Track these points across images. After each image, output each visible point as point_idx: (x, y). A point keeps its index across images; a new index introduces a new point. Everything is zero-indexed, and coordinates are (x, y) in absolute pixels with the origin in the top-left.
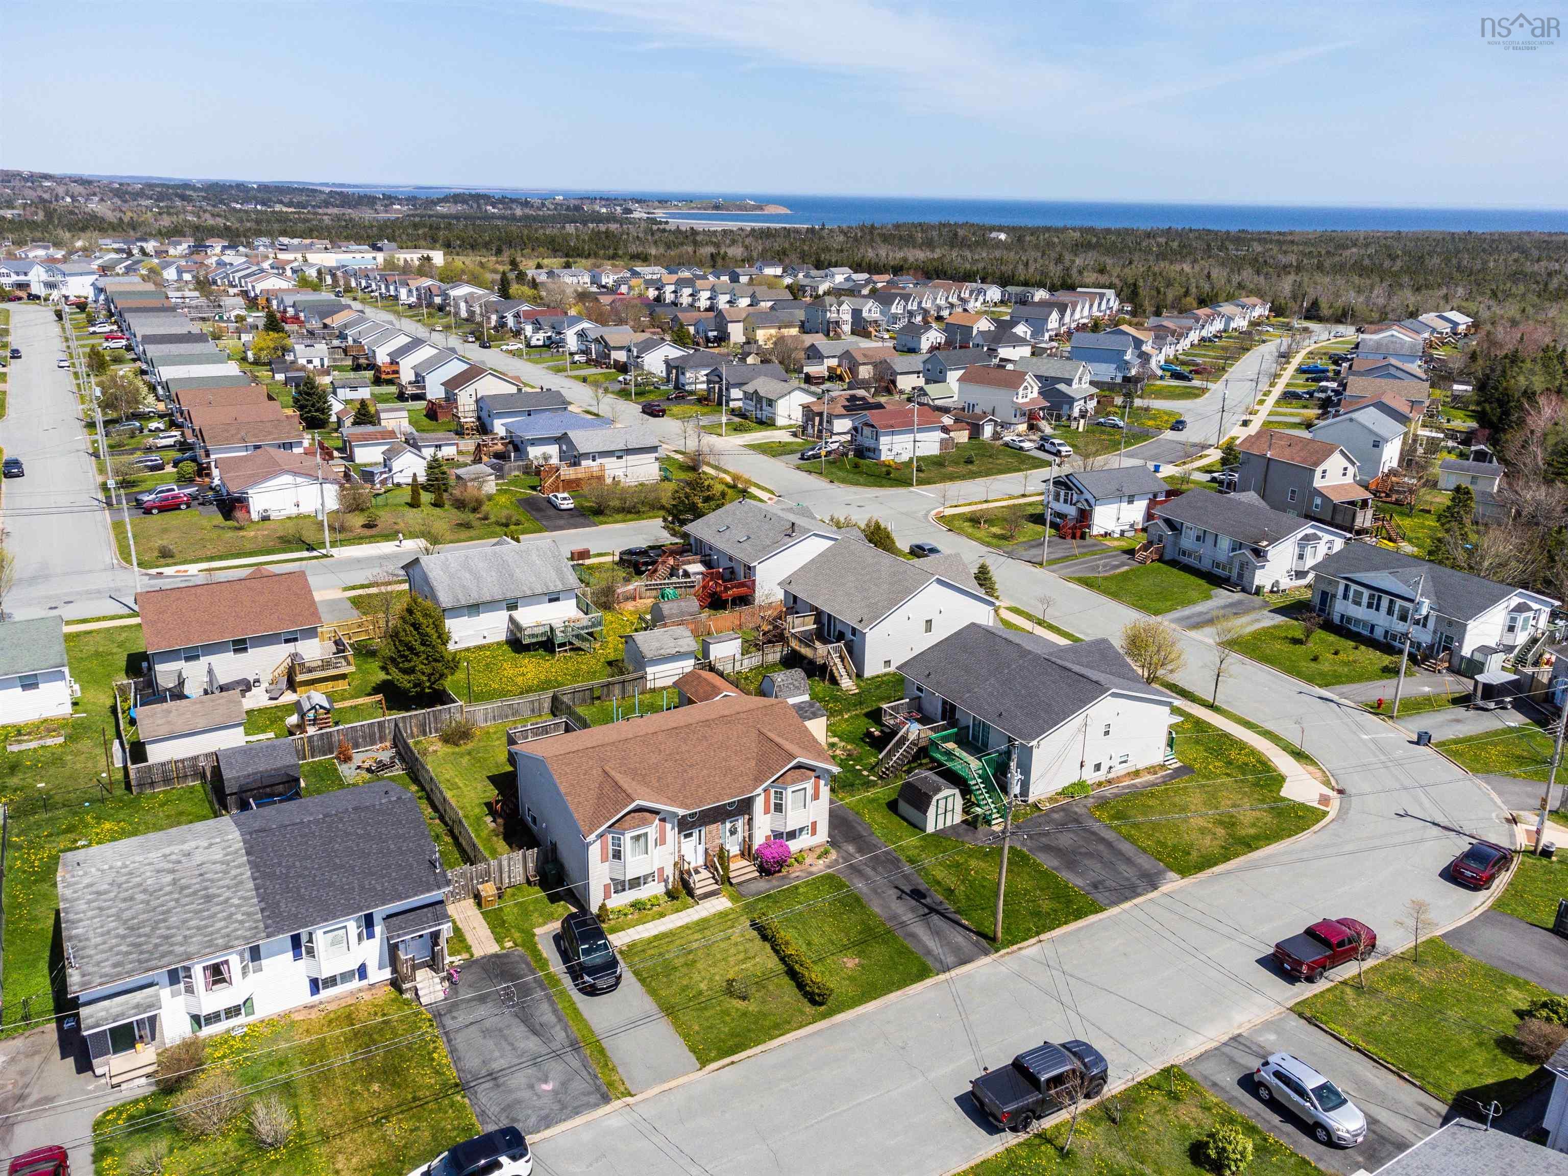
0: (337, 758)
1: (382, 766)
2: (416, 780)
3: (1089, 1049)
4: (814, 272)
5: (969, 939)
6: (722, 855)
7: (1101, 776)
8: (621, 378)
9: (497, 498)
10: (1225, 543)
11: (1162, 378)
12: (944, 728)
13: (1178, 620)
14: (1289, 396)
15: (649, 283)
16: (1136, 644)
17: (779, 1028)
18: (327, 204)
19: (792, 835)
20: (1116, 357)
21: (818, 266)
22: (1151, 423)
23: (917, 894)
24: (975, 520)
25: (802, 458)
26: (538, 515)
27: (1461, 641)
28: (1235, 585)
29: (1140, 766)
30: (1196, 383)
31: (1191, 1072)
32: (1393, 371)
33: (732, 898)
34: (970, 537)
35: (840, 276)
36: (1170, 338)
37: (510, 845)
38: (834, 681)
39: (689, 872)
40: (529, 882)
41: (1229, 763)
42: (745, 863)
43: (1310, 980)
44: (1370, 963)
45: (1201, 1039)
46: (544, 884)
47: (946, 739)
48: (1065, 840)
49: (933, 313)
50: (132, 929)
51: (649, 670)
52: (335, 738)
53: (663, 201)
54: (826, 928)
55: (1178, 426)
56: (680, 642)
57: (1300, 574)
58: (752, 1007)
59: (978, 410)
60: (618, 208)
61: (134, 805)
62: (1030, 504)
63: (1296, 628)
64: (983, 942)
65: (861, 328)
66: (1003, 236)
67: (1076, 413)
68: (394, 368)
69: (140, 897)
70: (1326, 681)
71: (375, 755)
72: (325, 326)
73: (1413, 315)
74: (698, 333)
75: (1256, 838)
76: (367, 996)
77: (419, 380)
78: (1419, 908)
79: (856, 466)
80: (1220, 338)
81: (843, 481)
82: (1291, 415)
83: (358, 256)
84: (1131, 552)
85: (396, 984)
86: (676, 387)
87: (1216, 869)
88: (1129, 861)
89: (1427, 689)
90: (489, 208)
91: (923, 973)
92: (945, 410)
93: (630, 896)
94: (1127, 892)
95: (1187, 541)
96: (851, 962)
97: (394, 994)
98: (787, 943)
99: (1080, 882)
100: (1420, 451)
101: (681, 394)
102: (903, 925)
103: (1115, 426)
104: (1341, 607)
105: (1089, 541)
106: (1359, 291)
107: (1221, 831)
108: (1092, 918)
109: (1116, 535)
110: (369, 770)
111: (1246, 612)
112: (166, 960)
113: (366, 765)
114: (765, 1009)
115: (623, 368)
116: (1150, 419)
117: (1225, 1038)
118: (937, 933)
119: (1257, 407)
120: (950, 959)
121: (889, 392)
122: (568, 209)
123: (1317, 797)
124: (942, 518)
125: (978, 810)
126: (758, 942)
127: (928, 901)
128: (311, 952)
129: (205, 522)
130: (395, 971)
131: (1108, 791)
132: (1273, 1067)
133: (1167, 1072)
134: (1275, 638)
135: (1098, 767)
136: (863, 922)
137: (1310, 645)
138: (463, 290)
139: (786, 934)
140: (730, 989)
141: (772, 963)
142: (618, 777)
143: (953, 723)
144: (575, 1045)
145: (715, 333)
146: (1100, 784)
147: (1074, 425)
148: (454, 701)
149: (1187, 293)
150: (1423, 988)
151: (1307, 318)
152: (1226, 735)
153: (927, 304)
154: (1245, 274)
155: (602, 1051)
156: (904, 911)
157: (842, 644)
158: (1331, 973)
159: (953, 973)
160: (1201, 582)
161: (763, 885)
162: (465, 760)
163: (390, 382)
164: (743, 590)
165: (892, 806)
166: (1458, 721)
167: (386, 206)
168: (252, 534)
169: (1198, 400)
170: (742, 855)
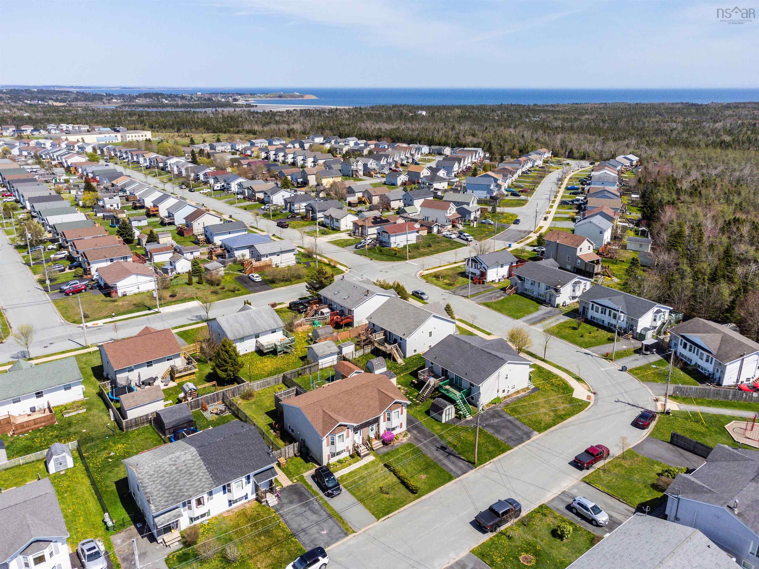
0: (202, 409)
1: (222, 412)
2: (237, 416)
3: (514, 501)
4: (339, 140)
5: (465, 464)
6: (369, 439)
7: (505, 394)
8: (263, 207)
9: (226, 278)
10: (543, 286)
11: (507, 195)
12: (444, 380)
13: (526, 321)
14: (563, 203)
15: (261, 149)
16: (513, 337)
17: (402, 503)
18: (77, 100)
19: (394, 429)
20: (487, 188)
21: (341, 136)
22: (505, 221)
23: (443, 448)
24: (437, 276)
25: (356, 247)
26: (246, 285)
27: (637, 327)
28: (548, 304)
29: (519, 389)
30: (523, 197)
31: (550, 506)
32: (606, 193)
33: (374, 455)
34: (436, 285)
35: (352, 142)
36: (509, 175)
37: (284, 441)
38: (395, 360)
39: (358, 447)
40: (295, 456)
41: (552, 385)
42: (377, 441)
43: (588, 469)
44: (608, 460)
45: (551, 494)
46: (302, 456)
47: (445, 384)
48: (495, 421)
49: (399, 162)
50: (167, 488)
51: (320, 361)
52: (200, 402)
53: (253, 94)
54: (412, 465)
55: (517, 222)
56: (331, 348)
57: (574, 298)
58: (391, 496)
59: (430, 220)
60: (230, 98)
61: (126, 436)
62: (459, 267)
63: (574, 322)
64: (470, 465)
65: (368, 173)
66: (424, 113)
67: (472, 218)
68: (156, 209)
69: (166, 475)
70: (587, 345)
71: (217, 407)
72: (113, 185)
73: (614, 156)
74: (292, 179)
75: (565, 415)
76: (248, 505)
77: (170, 216)
78: (624, 439)
79: (381, 251)
80: (530, 171)
81: (377, 259)
82: (565, 213)
83: (108, 135)
84: (504, 289)
85: (258, 500)
86: (290, 211)
87: (552, 429)
88: (519, 428)
89: (625, 347)
90: (164, 100)
91: (450, 478)
92: (416, 221)
93: (337, 458)
94: (520, 441)
95: (527, 285)
96: (423, 477)
97: (258, 504)
98: (399, 472)
99: (502, 438)
100: (619, 231)
101: (293, 215)
102: (440, 460)
103: (490, 224)
104: (591, 313)
105: (486, 285)
106: (590, 142)
107: (552, 414)
108: (509, 452)
109: (497, 281)
110: (216, 414)
111: (554, 315)
112: (183, 498)
113: (215, 411)
114: (396, 497)
115: (262, 202)
116: (504, 218)
117: (560, 493)
118: (453, 463)
119: (550, 210)
120: (459, 472)
121: (388, 210)
122: (205, 100)
123: (586, 397)
124: (422, 276)
125: (461, 412)
126: (388, 472)
127: (447, 450)
128: (230, 491)
129: (96, 299)
130: (257, 495)
131: (508, 400)
132: (577, 501)
133: (541, 507)
134: (565, 327)
135: (504, 391)
136: (425, 461)
137: (580, 330)
138: (174, 160)
139: (398, 467)
140: (381, 490)
141: (395, 479)
142: (330, 413)
143: (447, 377)
144: (330, 516)
145: (301, 180)
146: (505, 398)
147: (472, 224)
148: (244, 382)
149: (514, 147)
150: (626, 468)
151: (569, 157)
152: (550, 372)
153: (397, 159)
154: (539, 133)
155: (341, 517)
156: (440, 455)
157: (396, 344)
158: (594, 465)
159: (461, 477)
160: (534, 302)
161: (385, 450)
162: (254, 406)
163: (155, 215)
164: (348, 320)
165: (428, 413)
166: (636, 360)
167: (109, 100)
168: (121, 303)
169: (524, 207)
170: (376, 438)
